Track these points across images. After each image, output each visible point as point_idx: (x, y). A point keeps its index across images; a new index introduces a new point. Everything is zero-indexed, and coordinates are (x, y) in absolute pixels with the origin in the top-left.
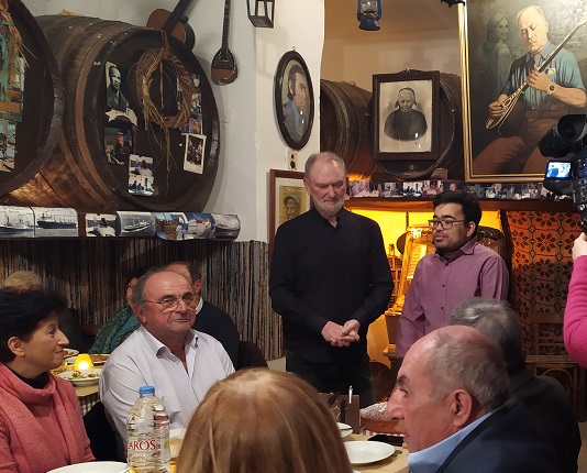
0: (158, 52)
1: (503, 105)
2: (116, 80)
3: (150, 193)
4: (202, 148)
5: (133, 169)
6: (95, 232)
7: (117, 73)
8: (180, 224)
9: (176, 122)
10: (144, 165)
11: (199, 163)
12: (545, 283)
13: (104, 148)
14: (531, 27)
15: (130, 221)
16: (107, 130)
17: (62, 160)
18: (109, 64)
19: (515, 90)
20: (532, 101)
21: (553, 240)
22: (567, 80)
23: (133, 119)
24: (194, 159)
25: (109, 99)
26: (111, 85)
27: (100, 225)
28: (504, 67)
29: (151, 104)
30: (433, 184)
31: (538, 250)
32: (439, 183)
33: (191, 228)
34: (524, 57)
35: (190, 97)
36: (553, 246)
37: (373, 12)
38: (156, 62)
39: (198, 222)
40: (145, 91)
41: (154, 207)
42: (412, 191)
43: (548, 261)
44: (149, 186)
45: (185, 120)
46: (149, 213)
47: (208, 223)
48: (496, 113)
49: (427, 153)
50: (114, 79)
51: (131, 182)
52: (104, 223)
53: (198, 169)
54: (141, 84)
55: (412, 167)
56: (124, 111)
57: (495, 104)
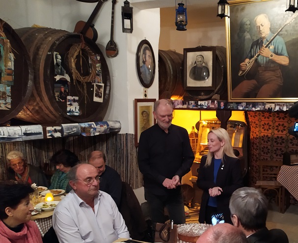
0: (79, 45)
1: (247, 64)
2: (59, 60)
3: (77, 114)
4: (102, 90)
5: (69, 103)
6: (51, 135)
7: (59, 57)
8: (92, 128)
9: (89, 79)
10: (74, 101)
11: (101, 97)
12: (266, 146)
13: (54, 94)
14: (261, 25)
15: (68, 129)
16: (56, 85)
17: (35, 100)
18: (55, 53)
19: (253, 57)
20: (262, 62)
21: (270, 126)
22: (280, 51)
23: (68, 79)
24: (98, 95)
25: (56, 70)
26: (57, 63)
27: (54, 132)
28: (248, 45)
29: (77, 71)
30: (213, 102)
31: (262, 130)
32: (216, 102)
33: (97, 129)
34: (258, 40)
35: (95, 66)
36: (270, 129)
37: (183, 22)
38: (78, 51)
39: (101, 126)
40: (73, 65)
41: (80, 120)
42: (203, 105)
43: (267, 136)
44: (77, 111)
45: (94, 77)
46: (77, 124)
47: (105, 126)
48: (243, 68)
49: (210, 87)
50: (58, 60)
51: (68, 109)
52: (56, 131)
53: (100, 100)
54: (71, 62)
55: (203, 94)
56: (63, 75)
57: (243, 63)
